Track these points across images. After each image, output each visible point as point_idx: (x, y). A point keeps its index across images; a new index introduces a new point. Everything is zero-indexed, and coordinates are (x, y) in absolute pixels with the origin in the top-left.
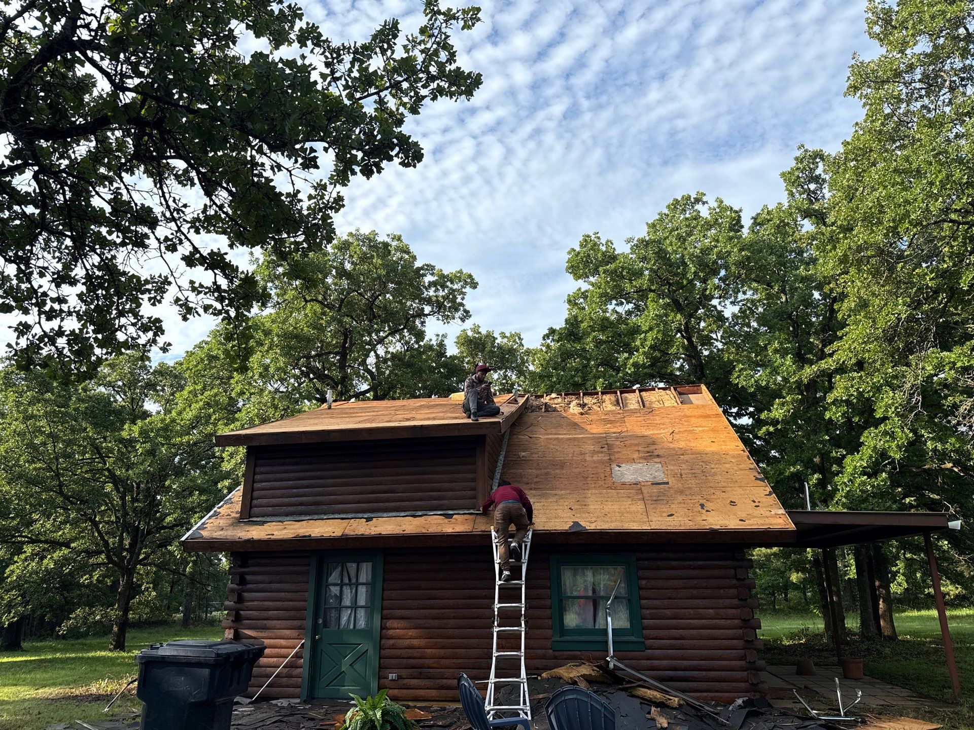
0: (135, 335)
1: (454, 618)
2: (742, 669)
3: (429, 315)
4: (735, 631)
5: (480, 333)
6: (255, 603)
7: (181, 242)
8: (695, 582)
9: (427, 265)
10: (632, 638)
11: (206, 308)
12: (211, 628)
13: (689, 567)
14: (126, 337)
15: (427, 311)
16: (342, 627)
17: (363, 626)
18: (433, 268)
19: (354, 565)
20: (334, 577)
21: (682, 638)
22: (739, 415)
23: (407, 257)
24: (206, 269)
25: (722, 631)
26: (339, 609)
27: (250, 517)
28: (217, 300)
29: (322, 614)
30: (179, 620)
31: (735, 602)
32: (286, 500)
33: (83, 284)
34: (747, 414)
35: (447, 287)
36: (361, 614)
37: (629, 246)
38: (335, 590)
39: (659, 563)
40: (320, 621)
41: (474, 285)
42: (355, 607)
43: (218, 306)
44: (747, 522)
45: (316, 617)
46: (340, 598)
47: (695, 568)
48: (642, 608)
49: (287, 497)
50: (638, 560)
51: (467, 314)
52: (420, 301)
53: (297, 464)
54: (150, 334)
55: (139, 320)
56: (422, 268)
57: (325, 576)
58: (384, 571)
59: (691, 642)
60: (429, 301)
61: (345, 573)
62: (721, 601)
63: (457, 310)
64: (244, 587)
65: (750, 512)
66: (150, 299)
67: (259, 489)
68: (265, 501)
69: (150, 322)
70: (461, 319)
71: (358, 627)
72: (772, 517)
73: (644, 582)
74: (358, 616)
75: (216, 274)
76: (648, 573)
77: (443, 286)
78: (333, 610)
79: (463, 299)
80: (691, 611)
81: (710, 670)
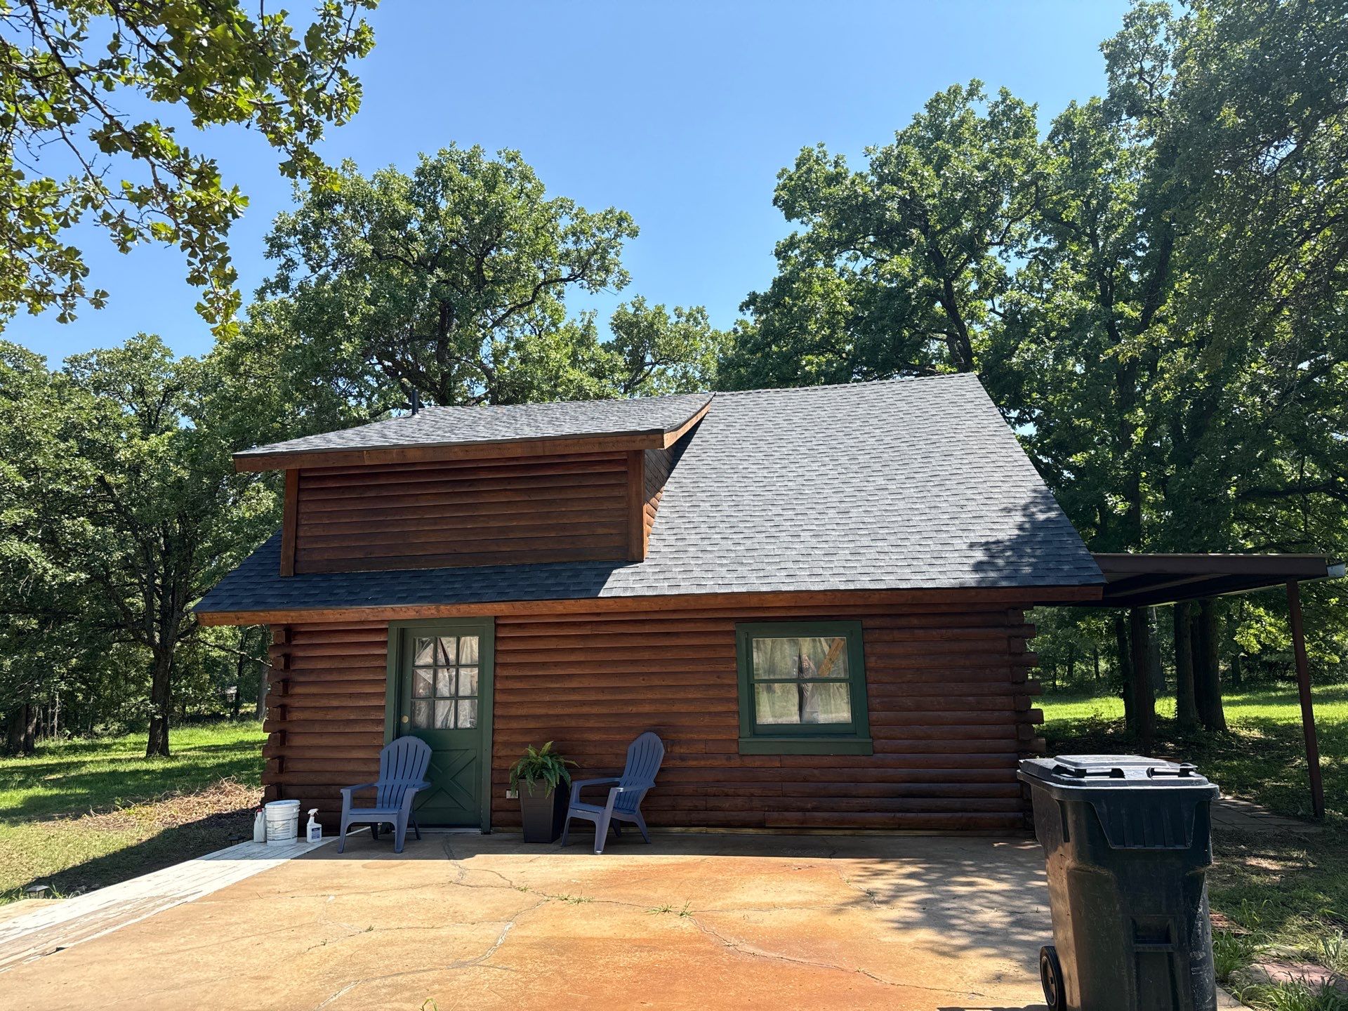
2: (1013, 780)
3: (568, 280)
4: (1004, 727)
5: (645, 309)
7: (85, 107)
8: (948, 660)
9: (562, 200)
10: (854, 738)
13: (940, 637)
15: (564, 275)
16: (438, 725)
17: (467, 724)
18: (570, 204)
19: (454, 640)
20: (426, 657)
21: (927, 737)
22: (1021, 421)
23: (531, 186)
24: (135, 156)
25: (985, 727)
26: (433, 700)
27: (295, 573)
29: (408, 709)
31: (1006, 686)
34: (1032, 420)
35: (592, 236)
36: (465, 706)
37: (868, 160)
38: (426, 675)
39: (897, 631)
40: (405, 719)
41: (634, 233)
42: (456, 697)
45: (399, 713)
46: (434, 686)
47: (948, 638)
48: (869, 695)
50: (865, 628)
51: (624, 277)
52: (553, 259)
56: (553, 205)
57: (409, 656)
58: (496, 649)
59: (941, 742)
60: (567, 258)
61: (442, 653)
62: (986, 685)
63: (609, 271)
64: (293, 674)
70: (617, 286)
71: (460, 725)
73: (874, 658)
74: (460, 710)
75: (153, 166)
76: (880, 646)
78: (426, 703)
79: (617, 254)
80: (942, 699)
81: (966, 782)
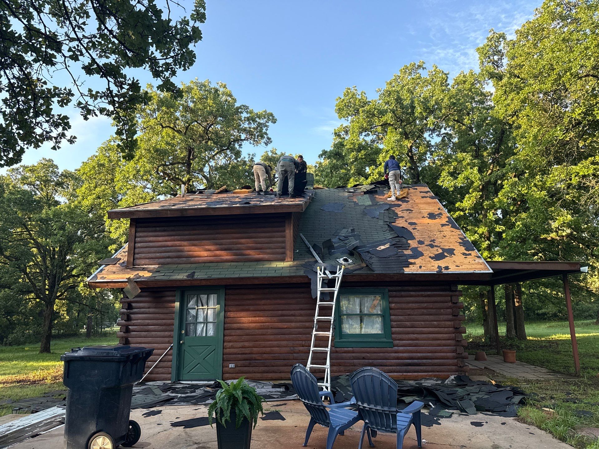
0: (48, 130)
1: (272, 328)
2: (454, 358)
3: (245, 140)
4: (450, 335)
5: (276, 154)
6: (139, 321)
8: (425, 305)
9: (244, 106)
10: (385, 340)
11: (102, 110)
12: (104, 338)
13: (422, 296)
14: (41, 131)
15: (243, 138)
16: (198, 335)
17: (212, 334)
18: (247, 108)
19: (206, 296)
20: (191, 304)
21: (417, 339)
23: (230, 99)
24: (102, 77)
25: (442, 335)
26: (196, 323)
27: (134, 265)
28: (109, 103)
29: (184, 328)
30: (84, 333)
31: (450, 317)
32: (158, 255)
33: (7, 91)
35: (256, 121)
36: (211, 326)
37: (378, 94)
38: (193, 312)
39: (403, 293)
40: (183, 332)
41: (274, 121)
42: (206, 322)
43: (111, 108)
44: (461, 267)
45: (180, 329)
46: (196, 317)
47: (425, 296)
48: (391, 321)
49: (158, 253)
50: (389, 291)
51: (269, 140)
52: (238, 131)
53: (164, 231)
54: (60, 129)
55: (51, 118)
56: (240, 108)
57: (186, 303)
58: (225, 300)
59: (422, 342)
60: (245, 130)
61: (200, 302)
62: (441, 316)
63: (262, 137)
64: (132, 311)
65: (462, 261)
66: (59, 102)
67: (139, 248)
68: (143, 255)
69: (59, 119)
70: (266, 143)
71: (208, 335)
72: (476, 264)
73: (393, 305)
74: (208, 328)
75: (109, 81)
76: (396, 299)
77: (254, 121)
78: (192, 325)
79: (267, 130)
80: (423, 323)
81: (434, 359)
